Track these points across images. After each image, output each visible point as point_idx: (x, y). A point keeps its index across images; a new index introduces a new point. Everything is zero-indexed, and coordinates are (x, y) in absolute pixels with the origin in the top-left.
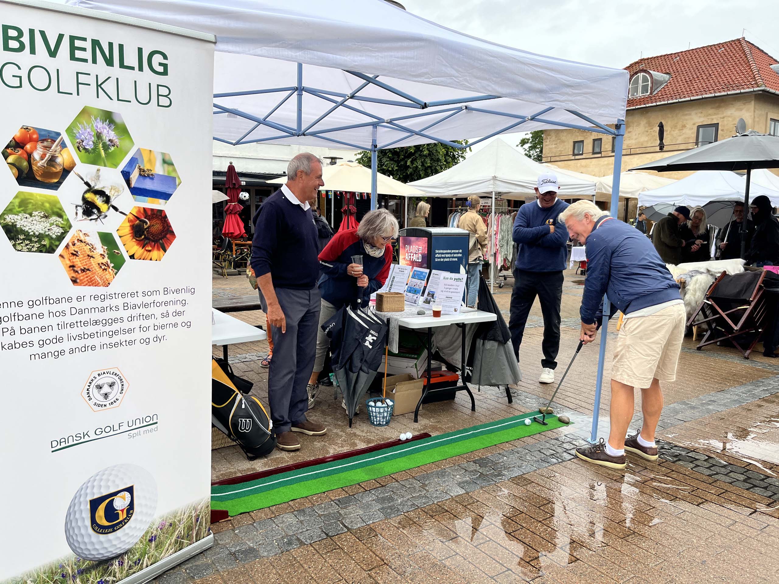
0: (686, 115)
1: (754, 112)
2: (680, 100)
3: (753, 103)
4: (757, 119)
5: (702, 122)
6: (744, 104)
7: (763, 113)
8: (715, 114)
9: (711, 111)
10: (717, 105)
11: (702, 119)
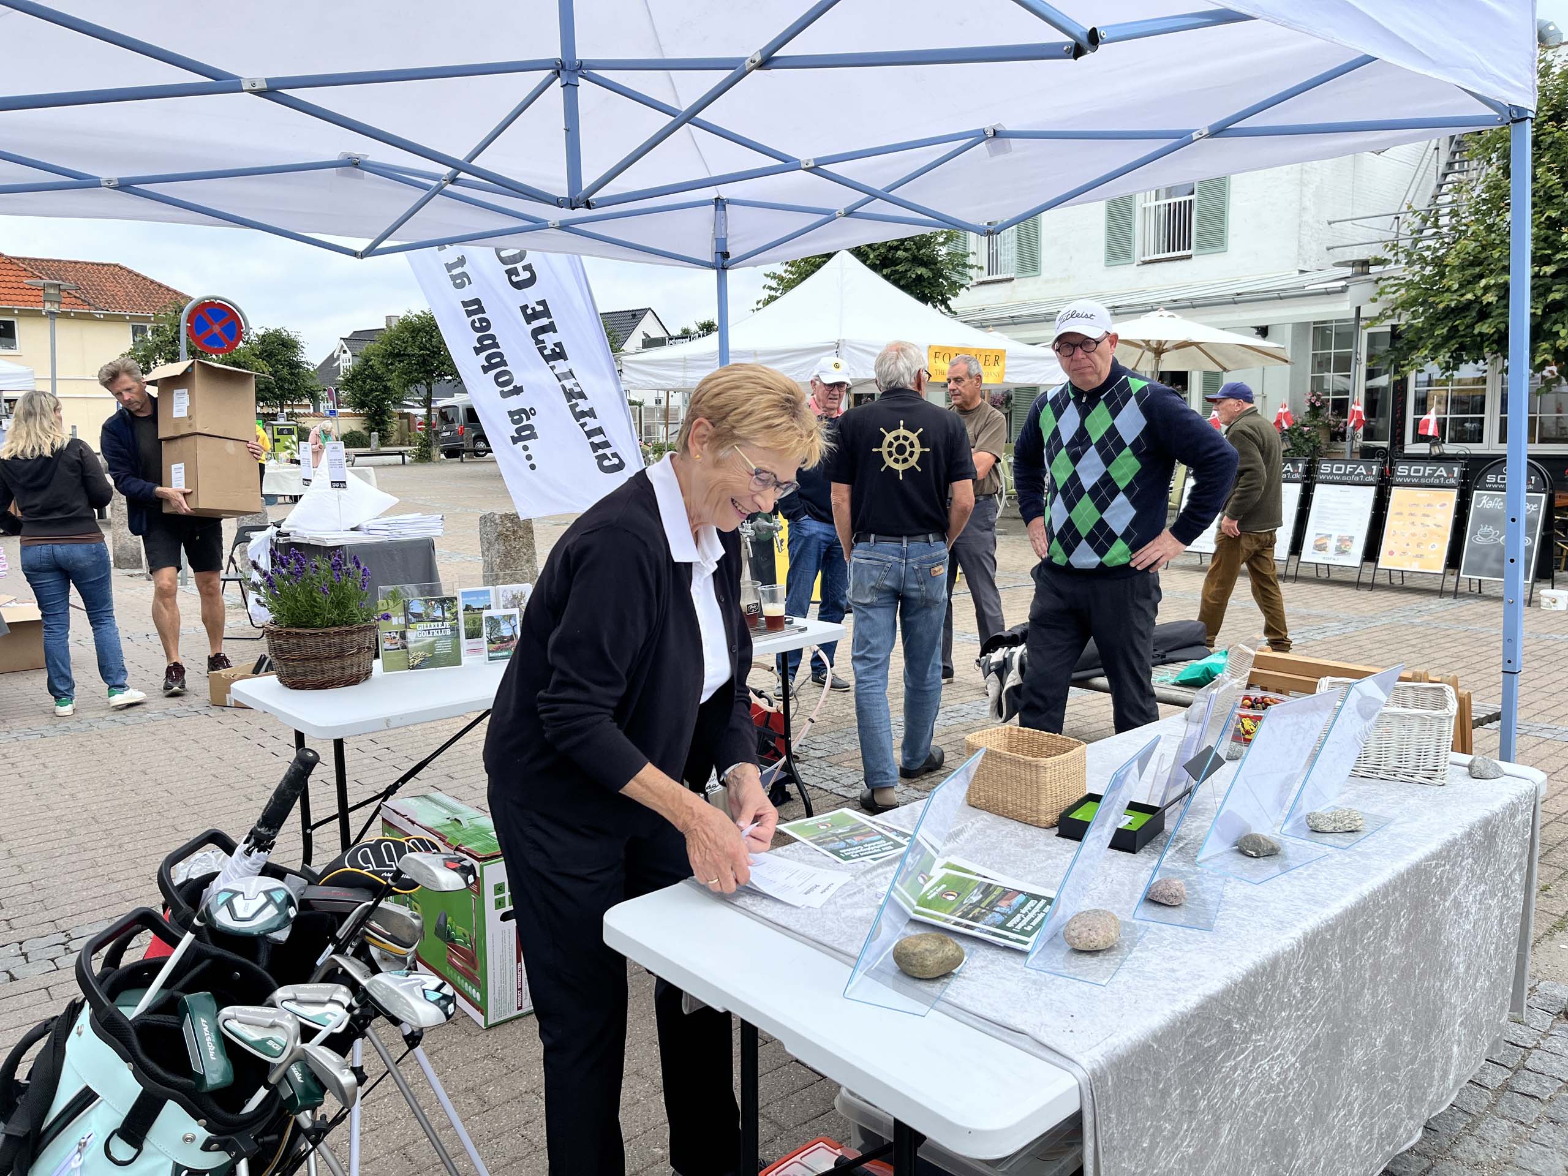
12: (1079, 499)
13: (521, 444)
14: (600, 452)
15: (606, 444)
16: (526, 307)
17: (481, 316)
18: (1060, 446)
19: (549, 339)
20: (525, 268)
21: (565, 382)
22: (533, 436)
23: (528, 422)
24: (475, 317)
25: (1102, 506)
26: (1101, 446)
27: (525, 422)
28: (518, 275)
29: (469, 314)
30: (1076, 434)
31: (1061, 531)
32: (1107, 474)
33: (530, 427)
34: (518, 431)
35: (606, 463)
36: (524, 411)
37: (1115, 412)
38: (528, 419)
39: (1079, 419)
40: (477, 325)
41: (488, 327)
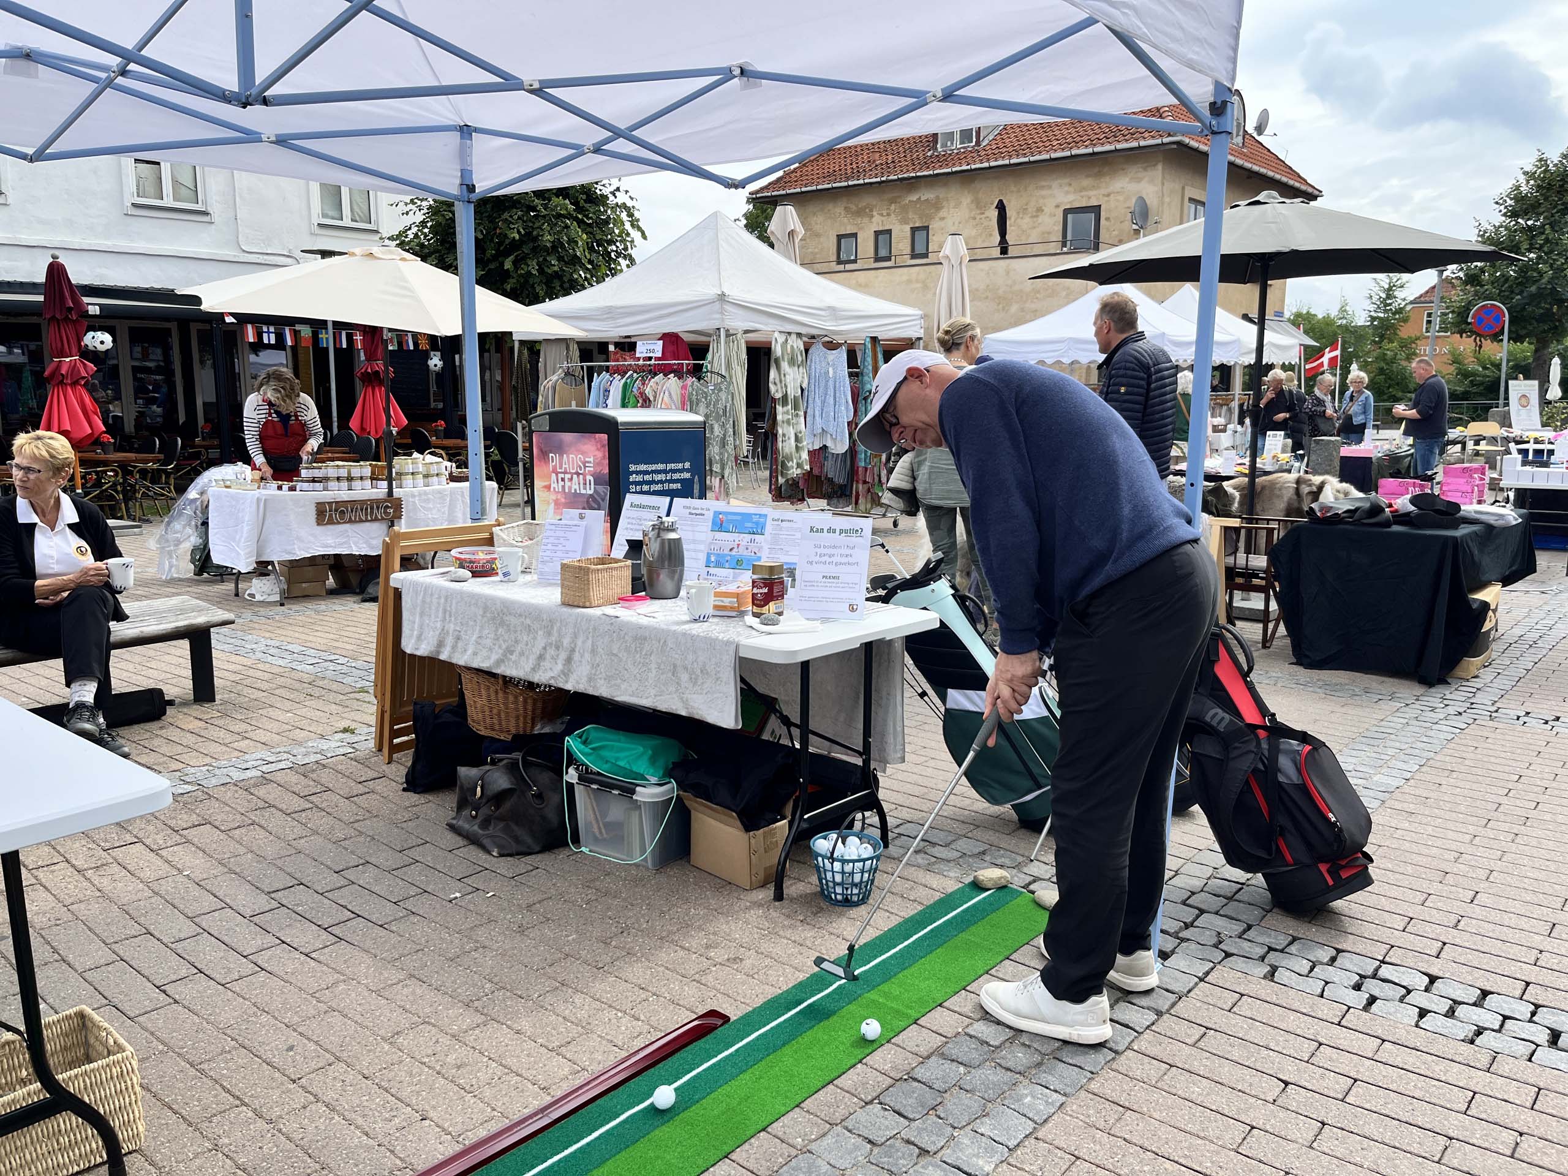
0: (1043, 187)
1: (1163, 184)
2: (1032, 159)
3: (1160, 167)
4: (1167, 199)
5: (1070, 202)
6: (1145, 169)
7: (1177, 186)
8: (1093, 188)
9: (1086, 182)
10: (1096, 170)
11: (1071, 197)
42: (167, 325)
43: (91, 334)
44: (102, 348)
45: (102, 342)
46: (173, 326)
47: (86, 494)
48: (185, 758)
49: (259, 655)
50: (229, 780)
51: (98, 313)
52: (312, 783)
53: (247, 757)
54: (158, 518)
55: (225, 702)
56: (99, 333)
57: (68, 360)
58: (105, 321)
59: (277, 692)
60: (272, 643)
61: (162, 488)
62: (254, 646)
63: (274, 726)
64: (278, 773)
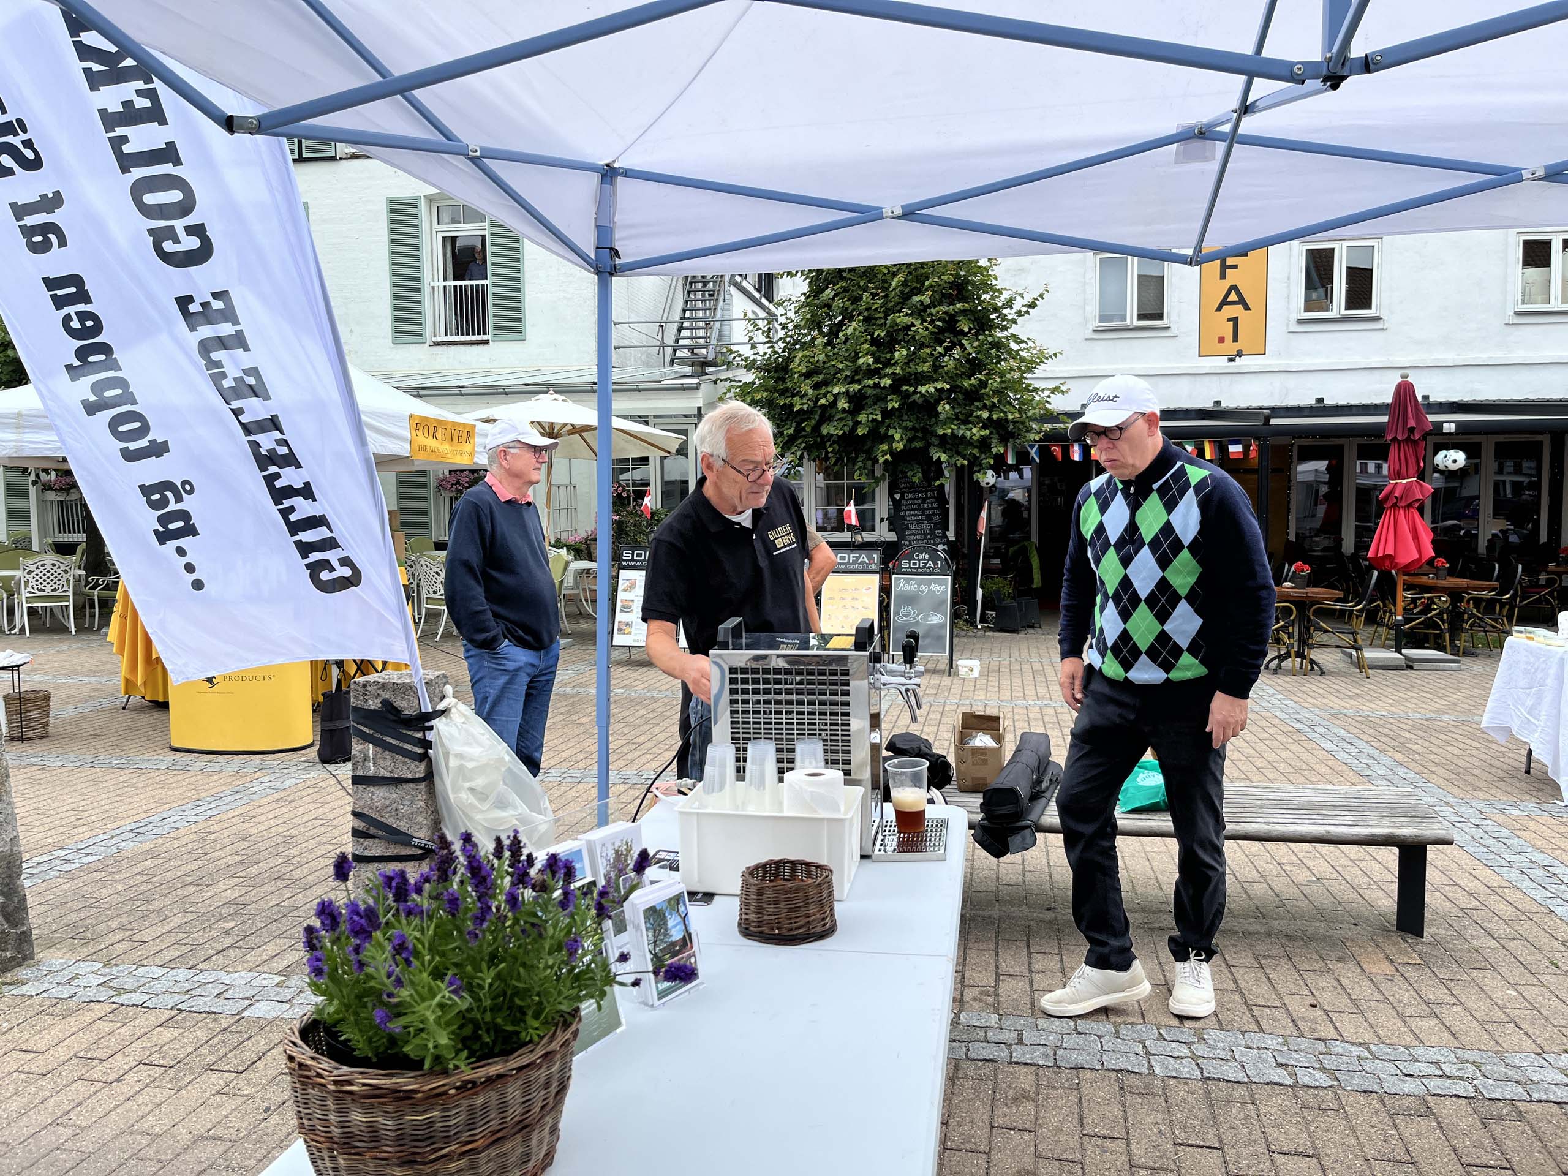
12: (1135, 608)
13: (172, 544)
14: (315, 556)
15: (330, 544)
16: (190, 299)
17: (81, 307)
18: (1106, 545)
19: (233, 363)
20: (191, 230)
21: (260, 438)
22: (190, 530)
23: (179, 506)
24: (71, 310)
25: (1162, 617)
26: (1155, 545)
27: (172, 506)
28: (177, 241)
29: (59, 303)
30: (1126, 530)
31: (1115, 644)
32: (1163, 579)
33: (185, 515)
34: (163, 520)
35: (325, 576)
36: (168, 485)
37: (1170, 505)
38: (179, 499)
39: (1128, 513)
40: (75, 324)
41: (98, 328)
42: (1539, 438)
43: (1442, 454)
44: (1453, 467)
45: (1455, 461)
46: (1546, 439)
47: (1407, 621)
48: (1343, 1021)
49: (1514, 875)
50: (1376, 1088)
51: (1453, 430)
52: (1488, 1142)
53: (1420, 1051)
54: (1487, 651)
55: (1437, 942)
56: (1452, 452)
57: (1404, 481)
58: (1464, 439)
59: (1511, 945)
60: (1539, 857)
61: (1495, 620)
62: (1513, 858)
63: (1481, 1007)
64: (1448, 1103)
